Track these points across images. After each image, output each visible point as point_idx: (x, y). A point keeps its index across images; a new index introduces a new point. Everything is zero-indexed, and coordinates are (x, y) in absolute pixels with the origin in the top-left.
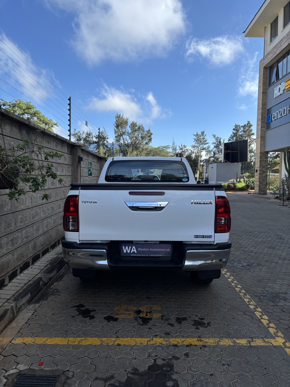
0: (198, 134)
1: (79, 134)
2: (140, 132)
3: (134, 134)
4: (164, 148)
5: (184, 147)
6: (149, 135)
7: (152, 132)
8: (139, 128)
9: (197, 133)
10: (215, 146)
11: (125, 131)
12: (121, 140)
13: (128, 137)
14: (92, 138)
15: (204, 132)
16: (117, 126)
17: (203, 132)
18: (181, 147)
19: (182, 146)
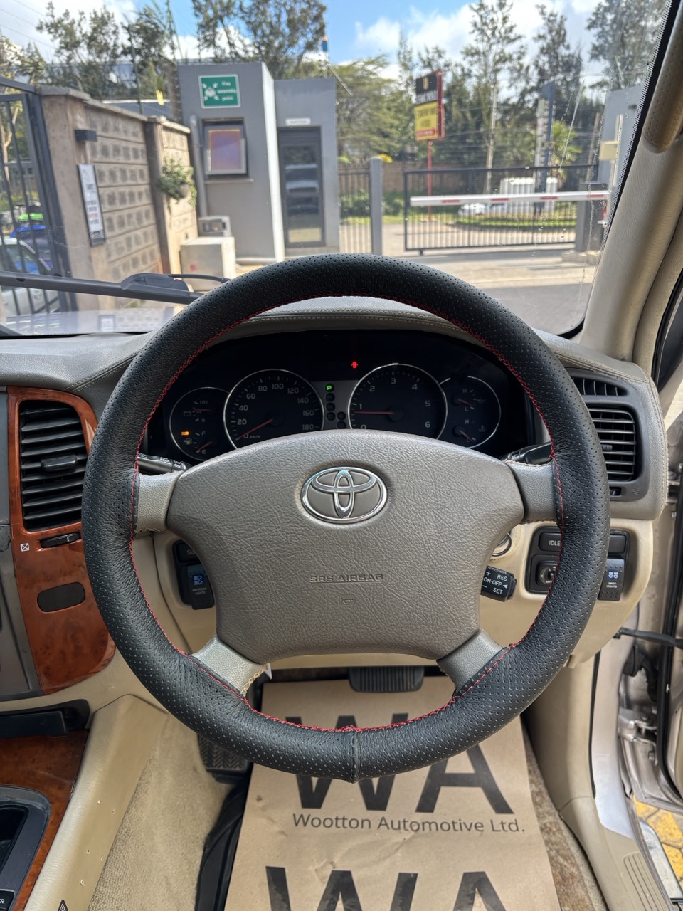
10: (542, 51)
12: (218, 36)
13: (243, 24)
19: (427, 51)
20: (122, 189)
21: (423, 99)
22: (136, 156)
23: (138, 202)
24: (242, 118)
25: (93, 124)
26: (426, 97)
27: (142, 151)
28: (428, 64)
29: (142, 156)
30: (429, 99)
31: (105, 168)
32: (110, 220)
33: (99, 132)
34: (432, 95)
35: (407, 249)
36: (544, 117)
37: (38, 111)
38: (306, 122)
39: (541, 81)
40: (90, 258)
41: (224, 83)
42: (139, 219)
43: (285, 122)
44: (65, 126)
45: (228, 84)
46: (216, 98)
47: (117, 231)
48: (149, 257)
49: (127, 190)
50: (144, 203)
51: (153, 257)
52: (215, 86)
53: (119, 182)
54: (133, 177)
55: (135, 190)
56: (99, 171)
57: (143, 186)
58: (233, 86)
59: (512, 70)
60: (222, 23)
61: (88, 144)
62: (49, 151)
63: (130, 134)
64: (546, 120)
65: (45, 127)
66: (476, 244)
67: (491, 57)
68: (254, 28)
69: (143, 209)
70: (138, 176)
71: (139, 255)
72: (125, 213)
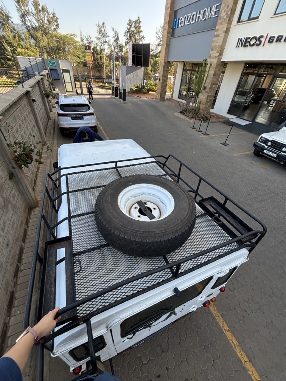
0: (100, 24)
2: (46, 14)
3: (39, 16)
4: (72, 37)
6: (55, 19)
7: (56, 15)
8: (43, 8)
10: (114, 41)
11: (28, 9)
12: (26, 21)
13: (34, 19)
15: (104, 23)
19: (87, 36)
24: (57, 69)
26: (88, 51)
28: (88, 40)
38: (67, 69)
39: (114, 49)
46: (52, 65)
59: (108, 45)
60: (27, 17)
67: (102, 41)
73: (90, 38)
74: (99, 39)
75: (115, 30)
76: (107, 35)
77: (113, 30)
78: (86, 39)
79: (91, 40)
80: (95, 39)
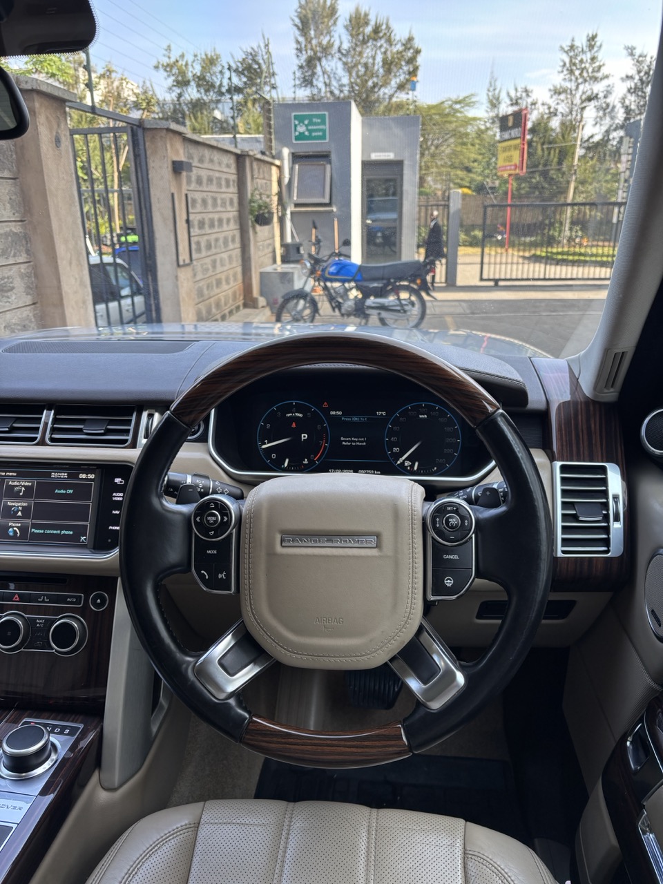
0: (577, 43)
1: (184, 63)
2: (381, 46)
3: (361, 54)
4: (457, 106)
5: (524, 94)
6: (410, 54)
7: (417, 43)
8: (376, 30)
9: (573, 40)
10: (629, 91)
11: (330, 40)
12: (316, 77)
13: (340, 65)
14: (221, 72)
15: (596, 35)
16: (304, 27)
17: (593, 38)
18: (513, 94)
19: (516, 90)
20: (211, 216)
21: (506, 136)
22: (228, 186)
23: (225, 227)
24: (330, 152)
25: (191, 157)
26: (510, 134)
27: (234, 181)
28: (515, 102)
29: (233, 185)
30: (513, 135)
31: (198, 196)
32: (198, 243)
33: (195, 163)
34: (515, 132)
35: (482, 279)
36: (629, 154)
37: (141, 142)
38: (390, 156)
39: (627, 119)
40: (177, 277)
41: (314, 120)
42: (226, 243)
43: (370, 156)
44: (164, 157)
45: (319, 121)
46: (307, 133)
47: (204, 253)
48: (232, 279)
49: (216, 216)
50: (232, 229)
51: (235, 280)
52: (306, 122)
53: (210, 208)
54: (224, 204)
55: (225, 216)
56: (192, 198)
57: (232, 212)
58: (323, 123)
59: (598, 109)
60: (320, 64)
61: (184, 174)
62: (148, 180)
63: (223, 166)
64: (630, 157)
65: (146, 158)
66: (552, 277)
67: (578, 96)
68: (349, 69)
69: (231, 233)
70: (228, 203)
71: (223, 277)
72: (213, 237)
73: (528, 95)
74: (565, 91)
75: (637, 52)
76: (599, 75)
77: (632, 54)
78: (511, 100)
79: (530, 100)
80: (549, 94)
